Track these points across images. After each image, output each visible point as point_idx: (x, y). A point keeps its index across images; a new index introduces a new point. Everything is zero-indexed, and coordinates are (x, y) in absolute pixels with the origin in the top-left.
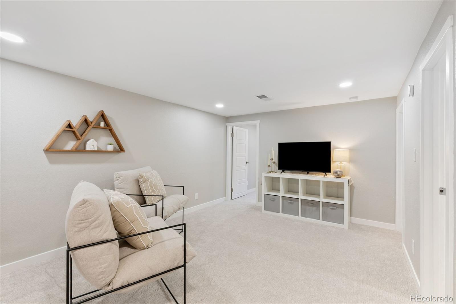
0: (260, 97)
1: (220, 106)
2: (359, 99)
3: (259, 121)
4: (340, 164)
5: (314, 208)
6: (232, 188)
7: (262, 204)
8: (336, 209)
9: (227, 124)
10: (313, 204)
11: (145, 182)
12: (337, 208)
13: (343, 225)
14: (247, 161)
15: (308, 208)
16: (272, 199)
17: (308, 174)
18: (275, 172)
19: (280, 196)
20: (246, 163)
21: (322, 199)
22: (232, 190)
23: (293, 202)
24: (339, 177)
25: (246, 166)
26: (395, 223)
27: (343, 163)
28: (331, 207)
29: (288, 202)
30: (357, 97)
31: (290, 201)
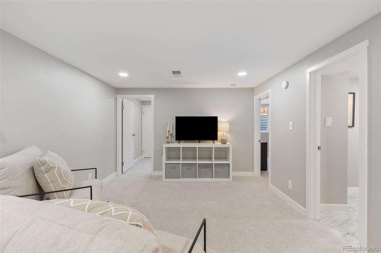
0: (174, 73)
1: (124, 75)
2: (237, 86)
3: (154, 95)
4: (223, 134)
5: (208, 169)
6: (122, 161)
7: (163, 173)
8: (224, 168)
9: (117, 96)
10: (207, 167)
11: (49, 170)
12: (224, 166)
13: (229, 179)
14: (133, 133)
15: (203, 170)
16: (173, 167)
17: (199, 142)
18: (172, 143)
19: (180, 164)
20: (133, 135)
21: (214, 162)
22: (123, 164)
23: (191, 167)
24: (225, 143)
25: (132, 138)
26: (253, 171)
27: (224, 132)
28: (221, 167)
29: (188, 168)
30: (235, 85)
31: (189, 167)
